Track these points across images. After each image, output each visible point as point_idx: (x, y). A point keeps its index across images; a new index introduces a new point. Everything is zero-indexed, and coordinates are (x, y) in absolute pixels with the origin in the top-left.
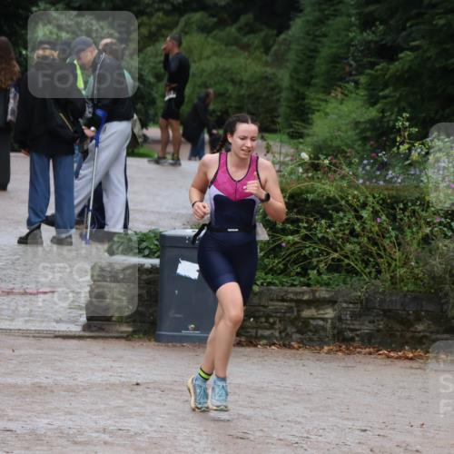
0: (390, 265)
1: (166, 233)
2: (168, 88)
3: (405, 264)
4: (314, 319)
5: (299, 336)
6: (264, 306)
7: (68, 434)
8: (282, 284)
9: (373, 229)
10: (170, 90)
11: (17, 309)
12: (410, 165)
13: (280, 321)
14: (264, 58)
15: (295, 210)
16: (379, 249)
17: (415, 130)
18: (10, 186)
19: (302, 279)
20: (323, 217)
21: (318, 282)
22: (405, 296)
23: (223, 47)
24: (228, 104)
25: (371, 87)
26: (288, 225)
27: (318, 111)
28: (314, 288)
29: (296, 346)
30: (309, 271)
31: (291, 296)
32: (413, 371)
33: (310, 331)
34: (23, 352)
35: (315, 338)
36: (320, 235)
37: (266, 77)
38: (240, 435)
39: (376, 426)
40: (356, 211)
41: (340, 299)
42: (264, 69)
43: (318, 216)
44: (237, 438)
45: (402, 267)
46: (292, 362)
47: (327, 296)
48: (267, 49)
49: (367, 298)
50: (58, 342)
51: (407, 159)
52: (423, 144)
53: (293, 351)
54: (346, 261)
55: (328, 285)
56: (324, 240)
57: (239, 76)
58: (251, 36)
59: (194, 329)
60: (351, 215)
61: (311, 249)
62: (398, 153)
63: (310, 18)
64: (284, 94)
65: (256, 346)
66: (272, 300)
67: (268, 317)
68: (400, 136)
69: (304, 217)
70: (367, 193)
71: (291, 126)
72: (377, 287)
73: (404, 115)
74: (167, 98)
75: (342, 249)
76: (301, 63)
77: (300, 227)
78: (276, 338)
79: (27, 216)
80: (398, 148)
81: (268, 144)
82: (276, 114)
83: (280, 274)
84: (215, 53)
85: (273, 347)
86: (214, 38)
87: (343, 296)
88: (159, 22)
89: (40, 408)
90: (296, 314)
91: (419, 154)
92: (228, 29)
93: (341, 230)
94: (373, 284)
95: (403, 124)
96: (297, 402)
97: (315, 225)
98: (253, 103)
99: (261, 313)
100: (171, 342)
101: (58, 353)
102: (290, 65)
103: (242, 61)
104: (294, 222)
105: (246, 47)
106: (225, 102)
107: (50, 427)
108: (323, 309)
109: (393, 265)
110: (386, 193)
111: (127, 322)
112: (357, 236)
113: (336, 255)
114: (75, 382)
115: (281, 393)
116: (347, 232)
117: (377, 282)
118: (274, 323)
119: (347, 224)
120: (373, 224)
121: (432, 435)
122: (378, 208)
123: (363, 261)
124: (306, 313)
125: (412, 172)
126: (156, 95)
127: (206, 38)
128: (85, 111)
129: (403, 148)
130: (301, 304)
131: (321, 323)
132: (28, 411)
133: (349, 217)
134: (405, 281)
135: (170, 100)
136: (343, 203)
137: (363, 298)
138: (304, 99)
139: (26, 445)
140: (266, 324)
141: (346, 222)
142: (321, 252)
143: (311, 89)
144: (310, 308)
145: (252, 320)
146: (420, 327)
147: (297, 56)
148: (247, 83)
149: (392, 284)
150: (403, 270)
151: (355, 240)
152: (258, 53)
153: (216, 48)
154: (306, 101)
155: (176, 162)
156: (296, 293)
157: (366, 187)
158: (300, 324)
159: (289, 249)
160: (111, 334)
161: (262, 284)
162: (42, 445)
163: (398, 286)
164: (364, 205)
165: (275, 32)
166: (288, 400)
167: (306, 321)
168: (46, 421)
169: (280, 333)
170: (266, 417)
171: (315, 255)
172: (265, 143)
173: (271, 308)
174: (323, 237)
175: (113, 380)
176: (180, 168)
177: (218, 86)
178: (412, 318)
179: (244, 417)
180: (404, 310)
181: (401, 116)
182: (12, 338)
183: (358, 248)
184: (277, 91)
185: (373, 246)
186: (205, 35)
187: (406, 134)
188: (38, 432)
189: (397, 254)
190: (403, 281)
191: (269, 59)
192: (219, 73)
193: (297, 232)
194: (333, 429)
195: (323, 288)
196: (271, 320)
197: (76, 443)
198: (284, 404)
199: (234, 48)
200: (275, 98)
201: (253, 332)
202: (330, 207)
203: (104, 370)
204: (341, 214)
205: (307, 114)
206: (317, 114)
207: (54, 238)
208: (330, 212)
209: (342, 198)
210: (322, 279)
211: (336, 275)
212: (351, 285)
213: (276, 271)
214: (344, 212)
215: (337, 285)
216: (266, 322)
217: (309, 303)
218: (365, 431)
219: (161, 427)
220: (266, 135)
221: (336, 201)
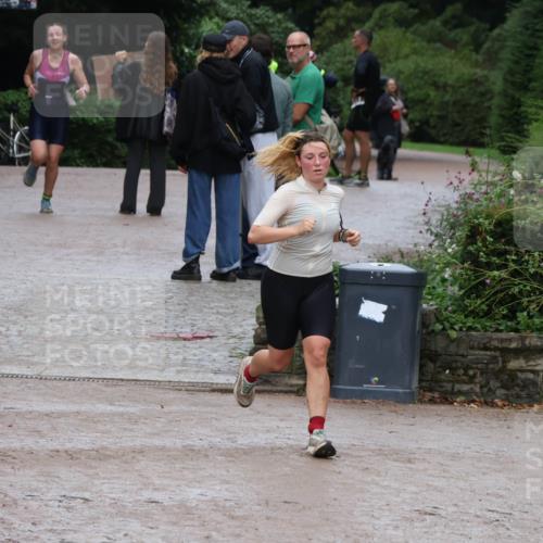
1: (348, 267)
2: (355, 94)
4: (522, 371)
5: (503, 391)
6: (463, 356)
7: (224, 507)
8: (485, 329)
10: (358, 96)
11: (168, 357)
13: (482, 374)
14: (474, 56)
15: (503, 240)
18: (164, 210)
19: (509, 323)
21: (528, 327)
23: (424, 44)
24: (428, 113)
26: (495, 259)
27: (536, 120)
28: (524, 334)
29: (500, 403)
30: (518, 314)
31: (495, 343)
33: (518, 385)
34: (174, 408)
35: (523, 394)
36: (532, 271)
37: (476, 81)
38: (429, 510)
42: (472, 71)
44: (426, 513)
46: (494, 423)
47: (539, 344)
48: (477, 47)
50: (216, 397)
53: (496, 410)
55: (540, 330)
56: (537, 276)
57: (442, 79)
58: (459, 30)
59: (378, 383)
61: (521, 286)
63: (529, 9)
64: (496, 101)
65: (452, 403)
66: (472, 348)
67: (466, 369)
69: (512, 249)
71: (502, 139)
74: (353, 106)
76: (517, 62)
77: (507, 260)
78: (476, 394)
79: (183, 246)
81: (473, 160)
82: (486, 124)
83: (482, 317)
84: (415, 52)
85: (472, 405)
86: (414, 33)
88: (349, 14)
89: (191, 476)
90: (500, 364)
92: (431, 22)
96: (500, 472)
97: (526, 257)
98: (459, 112)
99: (459, 364)
100: (351, 398)
101: (214, 410)
102: (505, 65)
103: (448, 60)
104: (501, 254)
105: (451, 44)
106: (426, 110)
107: (203, 498)
108: (534, 360)
111: (299, 374)
114: (234, 445)
115: (479, 460)
118: (474, 376)
124: (513, 364)
126: (342, 102)
127: (405, 32)
128: (255, 121)
130: (507, 353)
131: (531, 376)
132: (177, 479)
135: (358, 107)
138: (519, 106)
139: (174, 520)
140: (464, 377)
142: (533, 291)
143: (529, 94)
144: (518, 358)
145: (447, 372)
147: (513, 54)
148: (453, 87)
152: (466, 51)
153: (416, 45)
154: (523, 109)
155: (364, 183)
156: (502, 340)
158: (506, 377)
159: (494, 287)
160: (279, 388)
161: (461, 329)
162: (193, 519)
165: (488, 26)
166: (488, 468)
167: (513, 375)
168: (199, 491)
169: (481, 387)
170: (462, 489)
171: (525, 294)
172: (470, 159)
173: (470, 357)
174: (536, 273)
175: (278, 443)
176: (368, 189)
177: (418, 91)
179: (436, 489)
182: (161, 391)
184: (488, 96)
186: (404, 29)
188: (188, 504)
191: (480, 58)
192: (420, 75)
193: (504, 266)
195: (534, 334)
197: (233, 518)
198: (484, 474)
199: (438, 45)
200: (486, 104)
201: (448, 386)
203: (268, 431)
205: (523, 124)
206: (535, 124)
207: (214, 272)
210: (534, 323)
213: (477, 314)
216: (464, 375)
217: (517, 353)
219: (335, 499)
220: (471, 150)
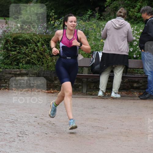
0: (47, 61)
3: (52, 61)
6: (4, 76)
8: (10, 68)
9: (41, 49)
12: (54, 28)
13: (9, 81)
15: (15, 43)
16: (43, 56)
17: (56, 16)
19: (17, 67)
20: (25, 46)
21: (22, 67)
22: (51, 72)
25: (42, 2)
26: (13, 48)
28: (21, 70)
30: (20, 64)
31: (13, 72)
32: (53, 97)
36: (23, 52)
39: (40, 115)
40: (36, 43)
41: (30, 73)
43: (23, 45)
45: (51, 62)
47: (25, 72)
49: (38, 73)
51: (53, 26)
52: (59, 21)
54: (32, 60)
55: (25, 68)
56: (25, 53)
60: (34, 45)
61: (20, 56)
62: (50, 24)
66: (6, 74)
67: (4, 80)
68: (51, 18)
69: (18, 46)
70: (40, 37)
72: (42, 69)
73: (53, 11)
75: (31, 56)
77: (16, 49)
78: (7, 87)
80: (51, 22)
81: (6, 21)
83: (9, 65)
85: (6, 90)
87: (31, 72)
91: (57, 24)
93: (30, 50)
94: (41, 68)
95: (52, 14)
96: (14, 108)
97: (22, 48)
99: (3, 78)
104: (15, 47)
108: (24, 77)
109: (48, 61)
110: (46, 37)
112: (36, 52)
113: (29, 58)
115: (8, 105)
116: (32, 51)
117: (42, 67)
118: (7, 82)
119: (33, 48)
120: (41, 48)
121: (58, 118)
122: (43, 42)
123: (38, 60)
125: (55, 30)
129: (52, 22)
130: (16, 75)
133: (33, 45)
134: (52, 67)
136: (31, 41)
137: (37, 73)
140: (4, 82)
141: (32, 47)
142: (24, 57)
144: (19, 77)
146: (56, 82)
149: (47, 68)
150: (51, 63)
151: (35, 53)
156: (15, 71)
157: (39, 35)
159: (12, 56)
161: (3, 69)
163: (49, 69)
164: (38, 42)
169: (9, 85)
170: (3, 113)
171: (21, 58)
173: (6, 76)
174: (24, 52)
178: (53, 79)
180: (51, 76)
181: (52, 12)
183: (36, 56)
185: (41, 55)
187: (53, 17)
189: (49, 58)
190: (51, 67)
193: (15, 51)
194: (26, 117)
195: (24, 70)
196: (6, 81)
198: (10, 109)
202: (27, 42)
204: (31, 45)
208: (27, 44)
209: (31, 39)
210: (24, 66)
211: (28, 65)
212: (33, 68)
213: (8, 64)
214: (32, 44)
215: (29, 69)
216: (4, 81)
217: (19, 75)
218: (36, 117)
220: (6, 18)
221: (29, 40)
